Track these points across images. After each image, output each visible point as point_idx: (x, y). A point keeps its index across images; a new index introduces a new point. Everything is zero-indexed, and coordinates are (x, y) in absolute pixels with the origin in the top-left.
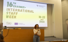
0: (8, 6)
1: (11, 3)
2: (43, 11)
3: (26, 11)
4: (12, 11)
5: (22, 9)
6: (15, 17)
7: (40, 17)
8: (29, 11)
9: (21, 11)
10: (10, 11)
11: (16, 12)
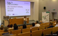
0: (8, 4)
1: (10, 2)
3: (19, 7)
4: (11, 7)
5: (16, 6)
6: (13, 11)
7: (26, 10)
8: (20, 7)
9: (16, 7)
10: (10, 7)
11: (13, 8)
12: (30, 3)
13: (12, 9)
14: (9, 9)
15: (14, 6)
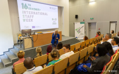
0: (23, 8)
1: (26, 4)
2: (55, 13)
3: (41, 14)
4: (28, 14)
5: (38, 11)
6: (32, 20)
7: (53, 19)
8: (43, 14)
9: (37, 14)
10: (26, 14)
11: (32, 15)
12: (57, 7)
13: (31, 18)
14: (25, 18)
15: (34, 13)
